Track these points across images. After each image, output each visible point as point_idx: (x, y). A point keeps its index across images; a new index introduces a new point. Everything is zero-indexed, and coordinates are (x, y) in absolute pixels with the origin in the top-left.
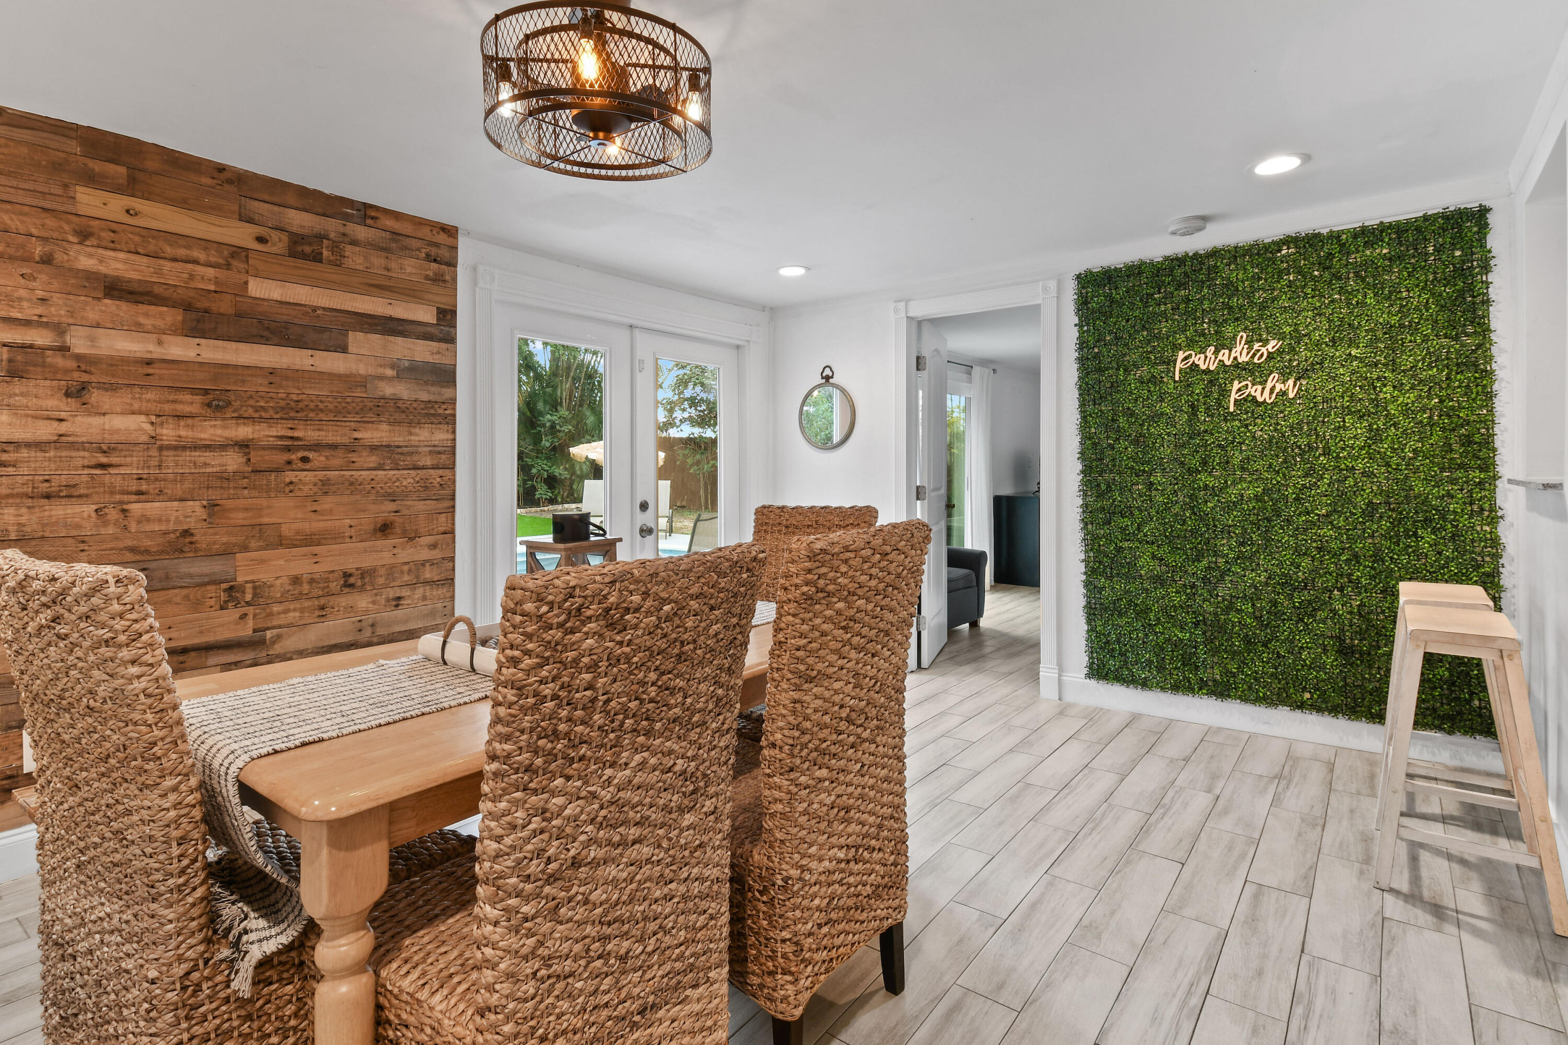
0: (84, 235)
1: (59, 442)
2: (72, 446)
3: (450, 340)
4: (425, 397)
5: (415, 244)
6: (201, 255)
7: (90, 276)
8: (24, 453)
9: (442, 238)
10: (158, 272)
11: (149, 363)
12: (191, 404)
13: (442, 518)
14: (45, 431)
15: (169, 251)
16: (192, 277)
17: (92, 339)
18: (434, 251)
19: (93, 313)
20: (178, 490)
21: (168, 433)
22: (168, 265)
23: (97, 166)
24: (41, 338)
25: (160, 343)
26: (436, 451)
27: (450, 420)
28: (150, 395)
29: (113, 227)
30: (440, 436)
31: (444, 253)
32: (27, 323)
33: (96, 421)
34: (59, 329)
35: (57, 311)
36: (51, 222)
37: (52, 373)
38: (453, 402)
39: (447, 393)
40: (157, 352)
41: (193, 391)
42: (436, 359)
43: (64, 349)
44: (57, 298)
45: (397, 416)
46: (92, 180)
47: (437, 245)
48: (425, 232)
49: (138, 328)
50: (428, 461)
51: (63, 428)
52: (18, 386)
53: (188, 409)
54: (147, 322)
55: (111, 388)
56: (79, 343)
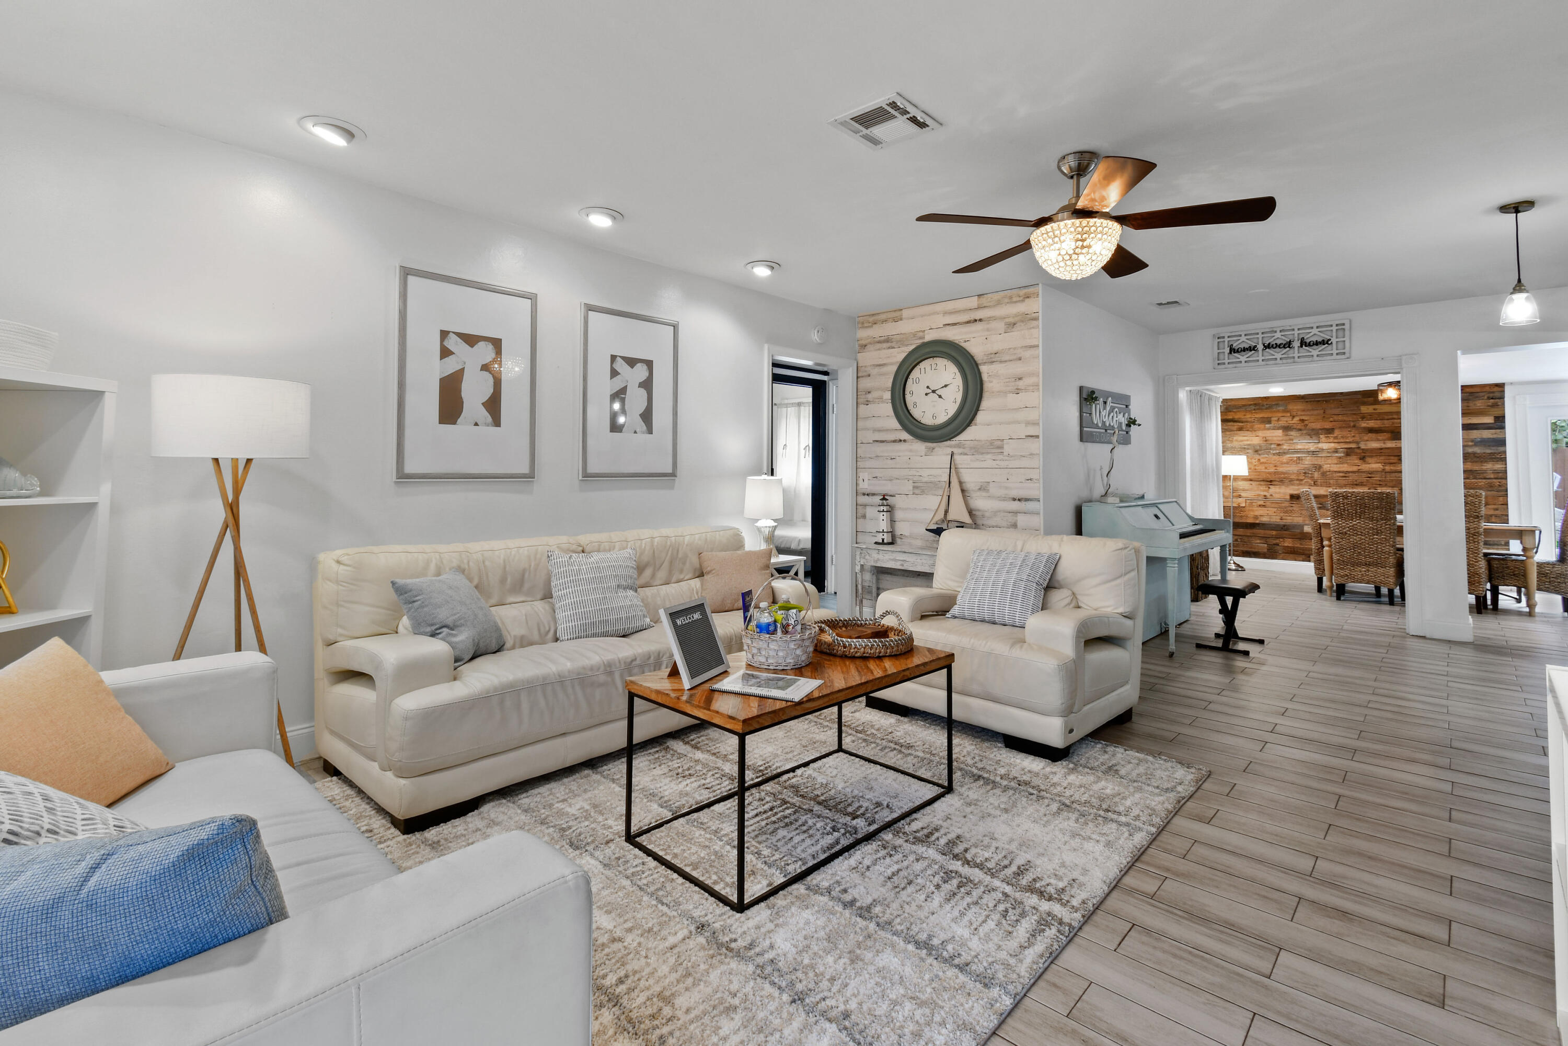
0: (1363, 418)
1: (1359, 471)
2: (1362, 472)
3: (1503, 428)
4: (1488, 451)
5: (1482, 394)
7: (1365, 428)
8: (1350, 474)
9: (1496, 389)
10: (1383, 424)
11: (1381, 449)
13: (1501, 499)
14: (1355, 468)
15: (1386, 417)
16: (1393, 423)
17: (1366, 444)
18: (1491, 395)
19: (1366, 438)
20: (1391, 484)
21: (1388, 468)
22: (1385, 421)
23: (1365, 400)
24: (1353, 446)
25: (1384, 443)
26: (1495, 472)
27: (1504, 460)
28: (1382, 458)
29: (1369, 414)
30: (1498, 466)
31: (1497, 395)
32: (1350, 443)
33: (1368, 465)
34: (1358, 443)
35: (1357, 439)
36: (1355, 417)
37: (1356, 454)
38: (1505, 452)
39: (1501, 449)
40: (1384, 446)
41: (1395, 456)
42: (1495, 436)
43: (1359, 448)
44: (1357, 435)
45: (1475, 459)
46: (1364, 404)
47: (1493, 392)
48: (1487, 389)
49: (1378, 440)
50: (1492, 476)
51: (1360, 468)
52: (1349, 458)
54: (1381, 438)
55: (1371, 457)
56: (1363, 446)
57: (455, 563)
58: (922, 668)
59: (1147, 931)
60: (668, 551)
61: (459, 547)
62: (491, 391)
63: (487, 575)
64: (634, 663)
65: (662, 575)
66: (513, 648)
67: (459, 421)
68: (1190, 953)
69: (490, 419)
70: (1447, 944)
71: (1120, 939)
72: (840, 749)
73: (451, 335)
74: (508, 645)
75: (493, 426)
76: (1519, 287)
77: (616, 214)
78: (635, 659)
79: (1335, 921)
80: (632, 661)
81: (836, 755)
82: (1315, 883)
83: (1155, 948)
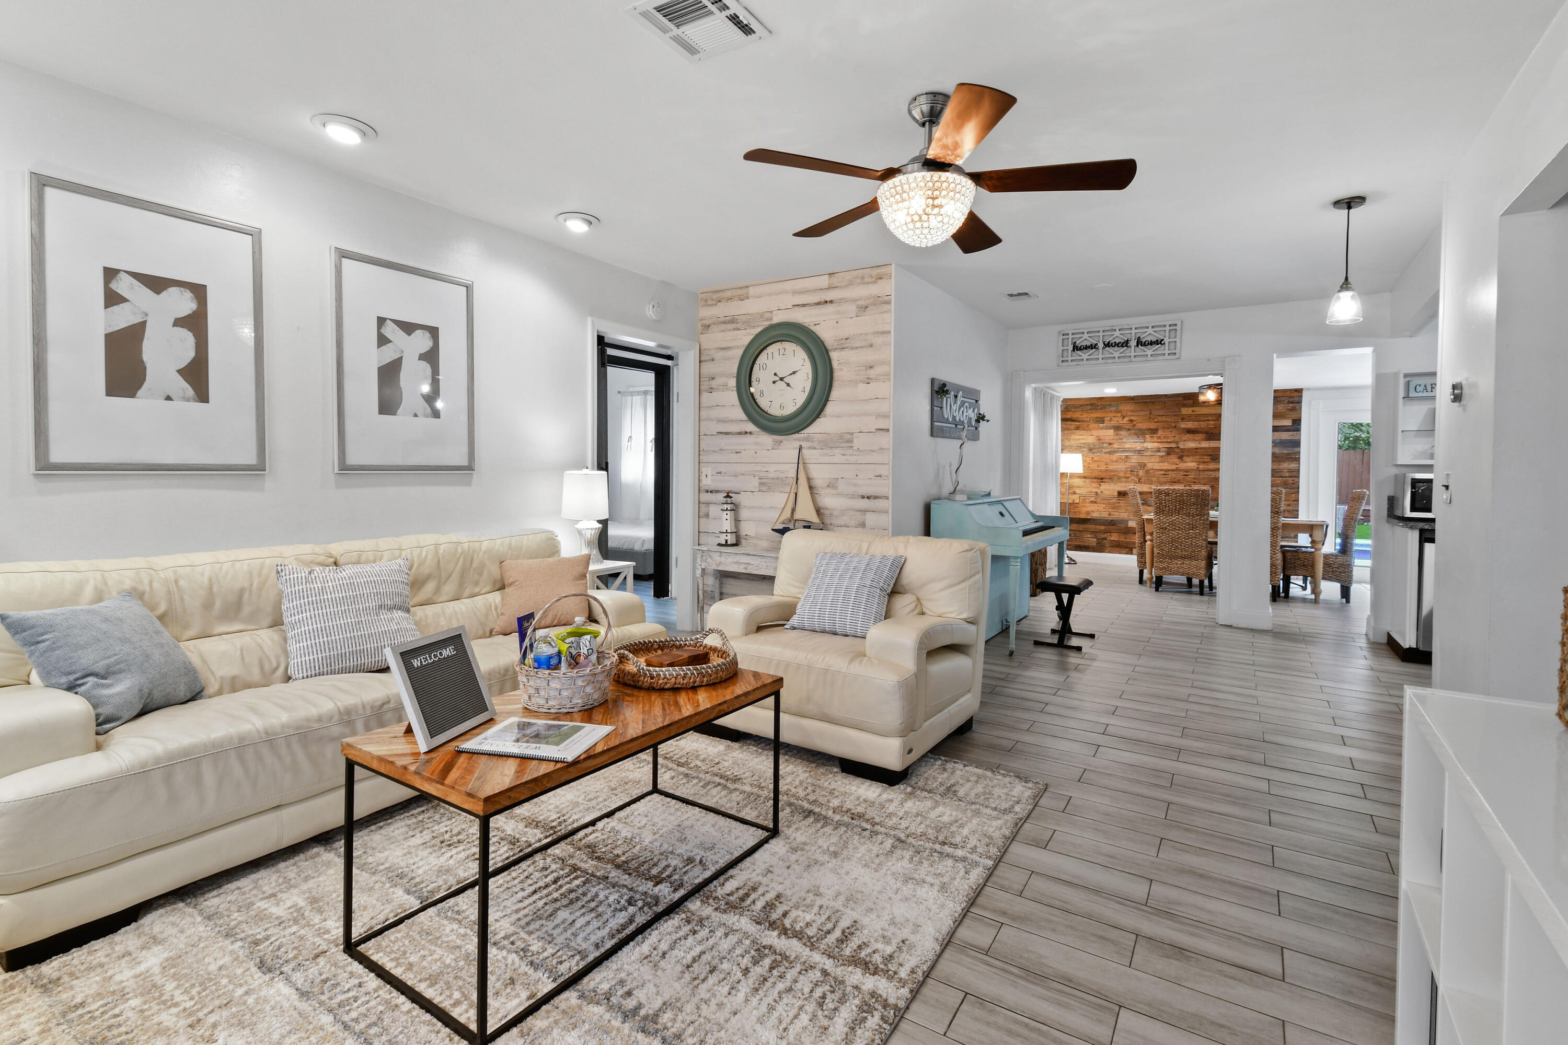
0: (1183, 419)
1: (1177, 470)
2: (1180, 470)
3: (1299, 430)
4: (1286, 452)
5: (1283, 399)
6: (1210, 418)
7: (1184, 429)
8: (1170, 472)
9: (1296, 394)
10: (1200, 425)
11: (1197, 449)
12: (1207, 459)
13: (1293, 495)
14: (1174, 467)
15: (1202, 419)
16: (1208, 425)
17: (1184, 444)
18: (1291, 400)
19: (1184, 438)
20: (1203, 482)
21: (1201, 467)
22: (1202, 423)
23: (1185, 402)
24: (1173, 445)
26: (1290, 471)
27: (1297, 460)
28: (1197, 457)
29: (1189, 416)
30: (1293, 466)
31: (1296, 399)
32: (1171, 442)
33: (1185, 464)
34: (1177, 443)
35: (1177, 439)
36: (1176, 418)
37: (1176, 453)
38: (1299, 453)
39: (1296, 450)
40: (1199, 446)
41: (1208, 455)
42: (1292, 438)
43: (1178, 447)
44: (1177, 436)
45: (1279, 459)
46: (1185, 406)
47: (1293, 397)
48: (1288, 393)
49: (1195, 440)
50: (1287, 475)
51: (1178, 466)
52: (1169, 457)
53: (1206, 460)
55: (1188, 456)
56: (1181, 446)
57: (128, 584)
58: (743, 698)
59: (981, 1000)
60: (459, 559)
61: (139, 562)
62: (191, 354)
63: (182, 599)
64: (385, 707)
65: (449, 589)
66: (220, 693)
67: (140, 393)
68: (1027, 1025)
69: (190, 392)
70: (1282, 979)
71: (951, 1017)
72: (655, 790)
73: (123, 275)
74: (211, 690)
75: (195, 401)
76: (1346, 285)
77: (366, 129)
78: (388, 702)
79: (1173, 961)
80: (383, 704)
81: (649, 798)
82: (1151, 913)
83: (988, 1024)
